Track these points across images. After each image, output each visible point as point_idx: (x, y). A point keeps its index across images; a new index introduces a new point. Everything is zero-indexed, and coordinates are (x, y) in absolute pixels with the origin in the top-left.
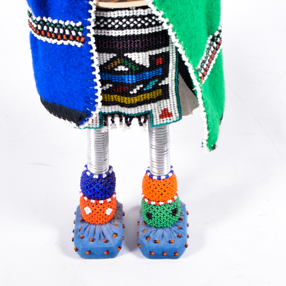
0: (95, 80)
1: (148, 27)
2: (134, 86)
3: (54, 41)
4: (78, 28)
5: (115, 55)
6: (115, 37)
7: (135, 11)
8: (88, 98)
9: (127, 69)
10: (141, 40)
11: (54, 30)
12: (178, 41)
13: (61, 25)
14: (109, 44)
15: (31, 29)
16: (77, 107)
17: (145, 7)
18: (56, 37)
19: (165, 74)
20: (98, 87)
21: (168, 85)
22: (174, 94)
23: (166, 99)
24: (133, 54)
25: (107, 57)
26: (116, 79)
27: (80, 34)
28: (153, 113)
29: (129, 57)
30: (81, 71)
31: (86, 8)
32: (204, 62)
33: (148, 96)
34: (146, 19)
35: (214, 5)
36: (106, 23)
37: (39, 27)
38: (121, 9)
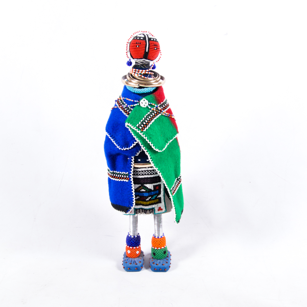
0: (133, 194)
1: (153, 174)
2: (147, 197)
3: (118, 180)
4: (127, 174)
5: (140, 185)
6: (140, 178)
7: (148, 168)
8: (130, 201)
9: (145, 191)
10: (150, 179)
11: (118, 175)
12: (163, 179)
13: (120, 174)
14: (138, 181)
15: (109, 176)
16: (126, 205)
17: (152, 167)
18: (118, 178)
19: (160, 193)
20: (134, 197)
21: (161, 197)
22: (163, 201)
23: (160, 203)
24: (147, 185)
25: (138, 186)
26: (141, 194)
27: (127, 177)
28: (155, 209)
29: (146, 186)
30: (127, 191)
31: (130, 167)
32: (174, 187)
33: (153, 202)
34: (152, 171)
35: (177, 166)
36: (137, 173)
37: (112, 175)
38: (143, 168)
